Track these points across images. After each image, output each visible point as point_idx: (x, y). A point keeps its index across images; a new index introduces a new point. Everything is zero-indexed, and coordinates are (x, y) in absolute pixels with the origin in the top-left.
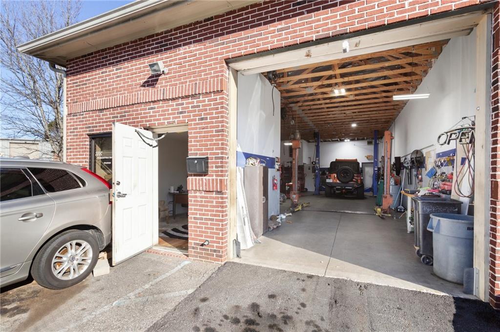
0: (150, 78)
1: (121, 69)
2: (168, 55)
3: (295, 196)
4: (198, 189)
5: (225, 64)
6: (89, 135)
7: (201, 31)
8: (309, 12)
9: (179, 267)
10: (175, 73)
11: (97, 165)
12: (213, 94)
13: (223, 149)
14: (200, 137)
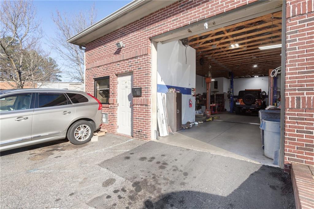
0: (117, 50)
1: (106, 46)
2: (125, 38)
3: (208, 112)
4: (137, 104)
5: (149, 41)
6: (94, 79)
7: (138, 25)
8: (187, 10)
9: (128, 141)
10: (128, 46)
11: (97, 93)
12: (144, 56)
13: (148, 83)
14: (139, 78)
